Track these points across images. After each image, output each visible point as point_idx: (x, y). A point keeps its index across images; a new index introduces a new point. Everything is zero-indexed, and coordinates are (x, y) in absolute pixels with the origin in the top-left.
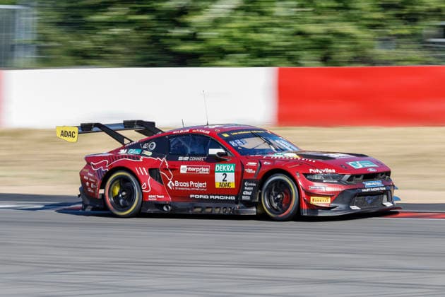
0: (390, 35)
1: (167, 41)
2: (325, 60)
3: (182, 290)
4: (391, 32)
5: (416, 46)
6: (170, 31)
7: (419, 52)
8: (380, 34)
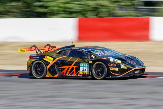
0: (122, 5)
1: (33, 8)
2: (97, 15)
3: (40, 107)
4: (123, 4)
5: (133, 9)
6: (34, 3)
7: (134, 12)
8: (119, 5)
